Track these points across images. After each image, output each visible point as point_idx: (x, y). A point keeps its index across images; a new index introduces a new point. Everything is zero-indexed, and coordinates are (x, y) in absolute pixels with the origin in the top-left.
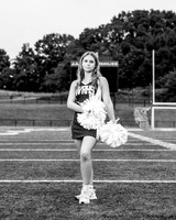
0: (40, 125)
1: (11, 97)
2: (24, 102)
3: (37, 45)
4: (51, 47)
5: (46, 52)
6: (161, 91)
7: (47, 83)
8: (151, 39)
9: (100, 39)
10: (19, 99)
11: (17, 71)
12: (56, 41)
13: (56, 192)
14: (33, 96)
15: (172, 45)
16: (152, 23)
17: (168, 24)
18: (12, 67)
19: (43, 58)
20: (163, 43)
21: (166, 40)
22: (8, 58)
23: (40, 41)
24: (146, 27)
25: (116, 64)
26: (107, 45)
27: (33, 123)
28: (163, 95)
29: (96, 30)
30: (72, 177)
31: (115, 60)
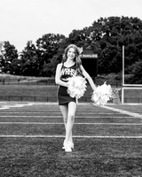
0: (40, 101)
1: (19, 80)
2: (28, 84)
3: (38, 42)
4: (48, 44)
5: (44, 47)
6: (129, 76)
7: (45, 70)
8: (122, 38)
9: (84, 38)
10: (24, 81)
11: (23, 61)
12: (52, 39)
13: (48, 143)
14: (35, 79)
15: (137, 43)
16: (123, 26)
17: (134, 27)
18: (19, 58)
19: (42, 51)
20: (131, 41)
21: (133, 38)
22: (16, 51)
23: (40, 39)
24: (118, 29)
25: (96, 56)
26: (89, 42)
27: (35, 99)
28: (131, 79)
29: (82, 31)
30: (61, 134)
31: (95, 53)
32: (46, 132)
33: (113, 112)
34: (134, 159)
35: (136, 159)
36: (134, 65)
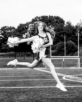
4: (5, 32)
5: (2, 34)
6: (54, 51)
7: (3, 48)
9: (27, 29)
12: (7, 29)
15: (59, 31)
16: (50, 21)
17: (57, 22)
19: (1, 37)
24: (47, 23)
28: (55, 53)
29: (25, 25)
32: (6, 85)
33: (45, 73)
34: (59, 99)
35: (60, 99)
36: (57, 44)
